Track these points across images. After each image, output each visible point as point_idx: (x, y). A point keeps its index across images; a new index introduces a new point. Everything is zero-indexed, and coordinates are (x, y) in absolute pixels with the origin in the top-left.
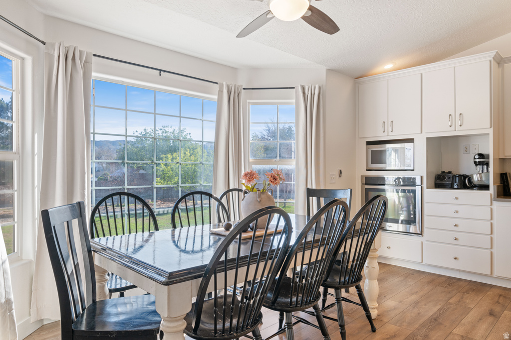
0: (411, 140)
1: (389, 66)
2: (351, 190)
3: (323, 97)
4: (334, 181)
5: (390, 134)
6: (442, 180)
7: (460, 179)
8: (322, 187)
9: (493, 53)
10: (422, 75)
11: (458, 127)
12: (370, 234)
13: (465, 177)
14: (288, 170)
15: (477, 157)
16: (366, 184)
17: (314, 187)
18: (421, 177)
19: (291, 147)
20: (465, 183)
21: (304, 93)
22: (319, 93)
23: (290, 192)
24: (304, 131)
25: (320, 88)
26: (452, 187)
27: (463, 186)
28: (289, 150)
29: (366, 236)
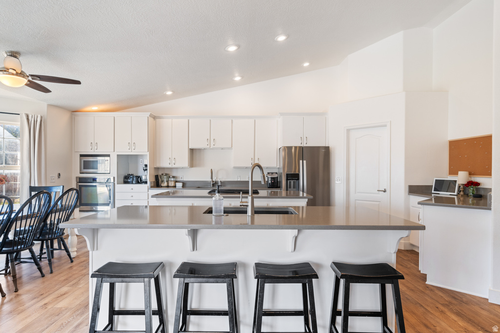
0: (109, 156)
1: (95, 108)
2: (63, 186)
3: (44, 124)
4: (54, 181)
5: (96, 150)
6: (127, 179)
7: (136, 178)
8: (43, 185)
9: (149, 113)
10: (114, 117)
11: (133, 150)
12: (70, 210)
13: (139, 177)
14: (14, 174)
15: (144, 166)
16: (79, 182)
17: (36, 185)
18: (114, 177)
19: (17, 156)
20: (139, 181)
21: (28, 119)
22: (41, 121)
23: (15, 191)
24: (29, 146)
25: (41, 117)
26: (132, 183)
27: (138, 182)
28: (15, 160)
29: (68, 211)
